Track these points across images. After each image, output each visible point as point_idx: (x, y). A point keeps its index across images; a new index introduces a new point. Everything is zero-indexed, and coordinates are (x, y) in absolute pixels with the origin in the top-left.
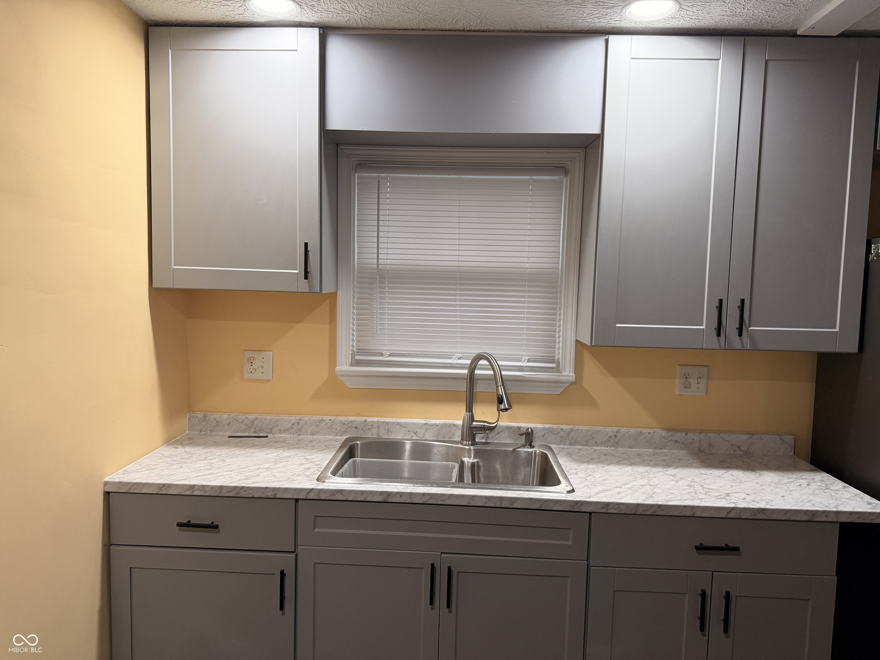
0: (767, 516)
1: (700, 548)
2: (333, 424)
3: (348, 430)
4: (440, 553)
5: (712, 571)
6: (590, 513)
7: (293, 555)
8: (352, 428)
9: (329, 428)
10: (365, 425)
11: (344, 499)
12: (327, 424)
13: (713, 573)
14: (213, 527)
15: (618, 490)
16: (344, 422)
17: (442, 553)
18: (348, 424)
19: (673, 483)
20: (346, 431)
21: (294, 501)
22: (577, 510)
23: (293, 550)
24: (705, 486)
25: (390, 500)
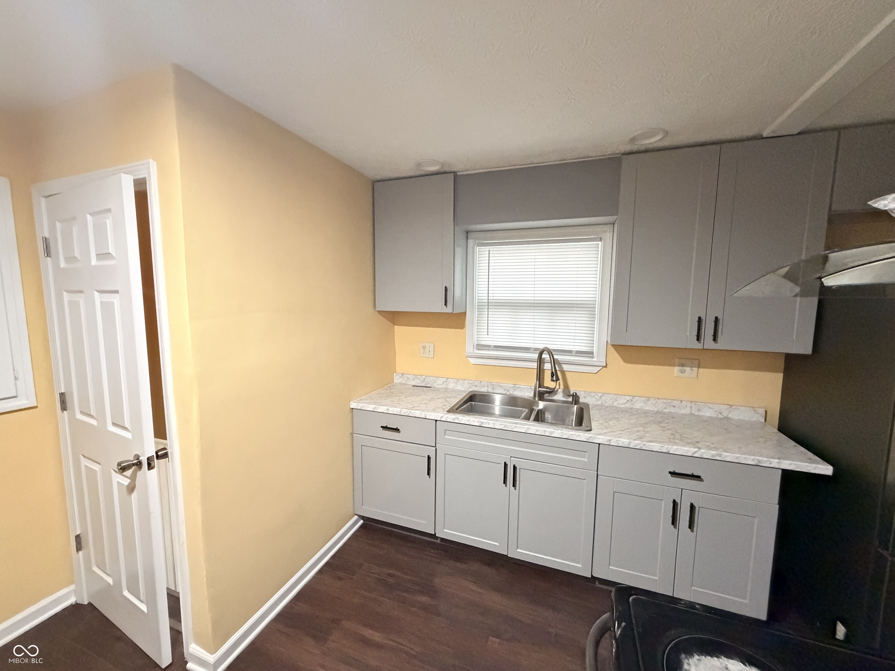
0: (723, 458)
1: (673, 474)
4: (510, 457)
5: (682, 489)
6: (599, 444)
7: (435, 448)
11: (459, 422)
13: (682, 490)
14: (397, 430)
15: (621, 432)
17: (511, 457)
19: (661, 431)
21: (435, 421)
22: (591, 441)
23: (434, 446)
24: (683, 435)
25: (483, 426)
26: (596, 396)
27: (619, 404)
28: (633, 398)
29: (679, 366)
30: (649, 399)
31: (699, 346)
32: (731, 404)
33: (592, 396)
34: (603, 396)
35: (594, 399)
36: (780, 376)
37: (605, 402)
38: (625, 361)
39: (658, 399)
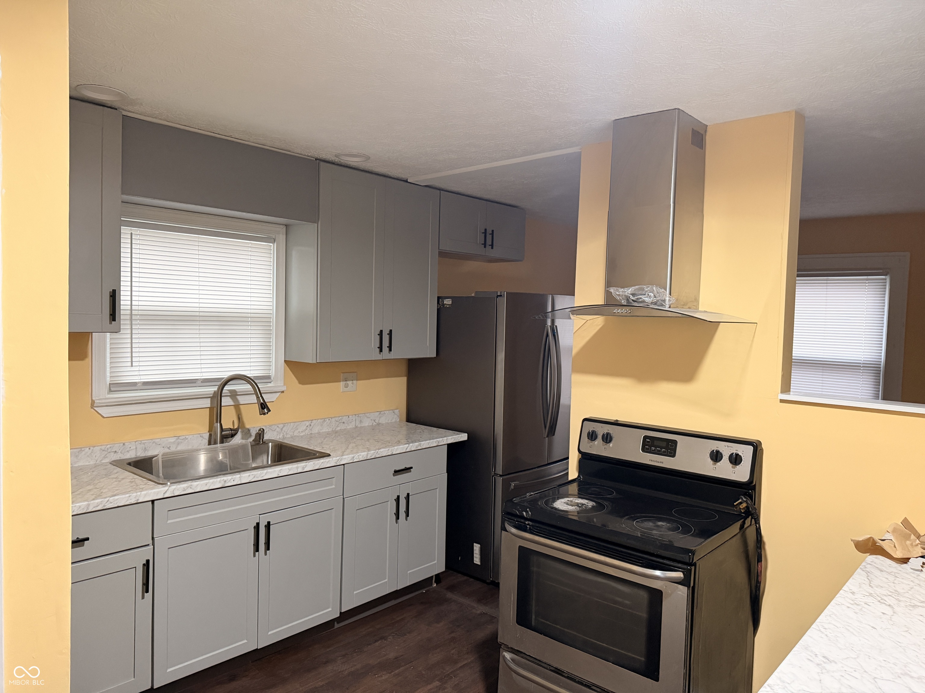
0: (422, 447)
2: (92, 452)
3: (107, 455)
8: (112, 453)
9: (88, 456)
10: (123, 449)
12: (87, 453)
16: (103, 449)
18: (108, 450)
20: (106, 456)
22: (338, 464)
26: (278, 429)
27: (299, 432)
28: (311, 422)
29: (343, 381)
30: (324, 420)
31: (379, 357)
32: (380, 411)
33: (274, 430)
34: (284, 426)
35: (275, 433)
36: (403, 381)
37: (287, 434)
38: (300, 383)
39: (332, 418)
